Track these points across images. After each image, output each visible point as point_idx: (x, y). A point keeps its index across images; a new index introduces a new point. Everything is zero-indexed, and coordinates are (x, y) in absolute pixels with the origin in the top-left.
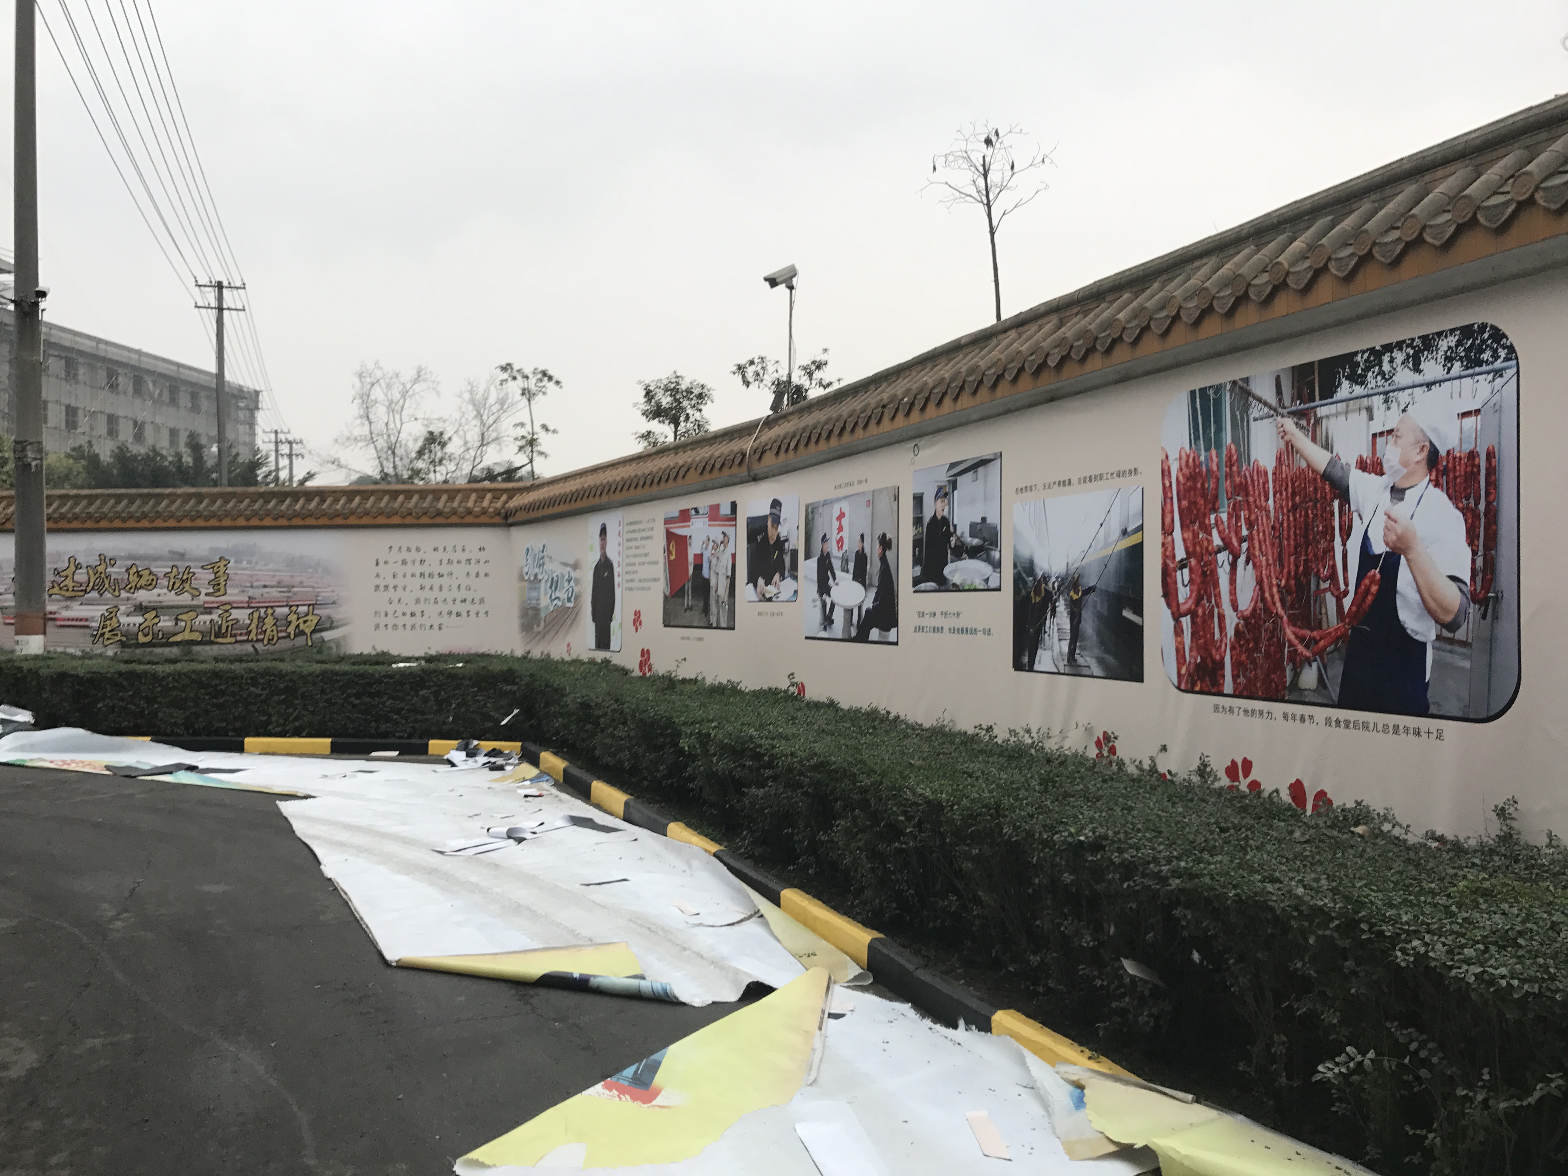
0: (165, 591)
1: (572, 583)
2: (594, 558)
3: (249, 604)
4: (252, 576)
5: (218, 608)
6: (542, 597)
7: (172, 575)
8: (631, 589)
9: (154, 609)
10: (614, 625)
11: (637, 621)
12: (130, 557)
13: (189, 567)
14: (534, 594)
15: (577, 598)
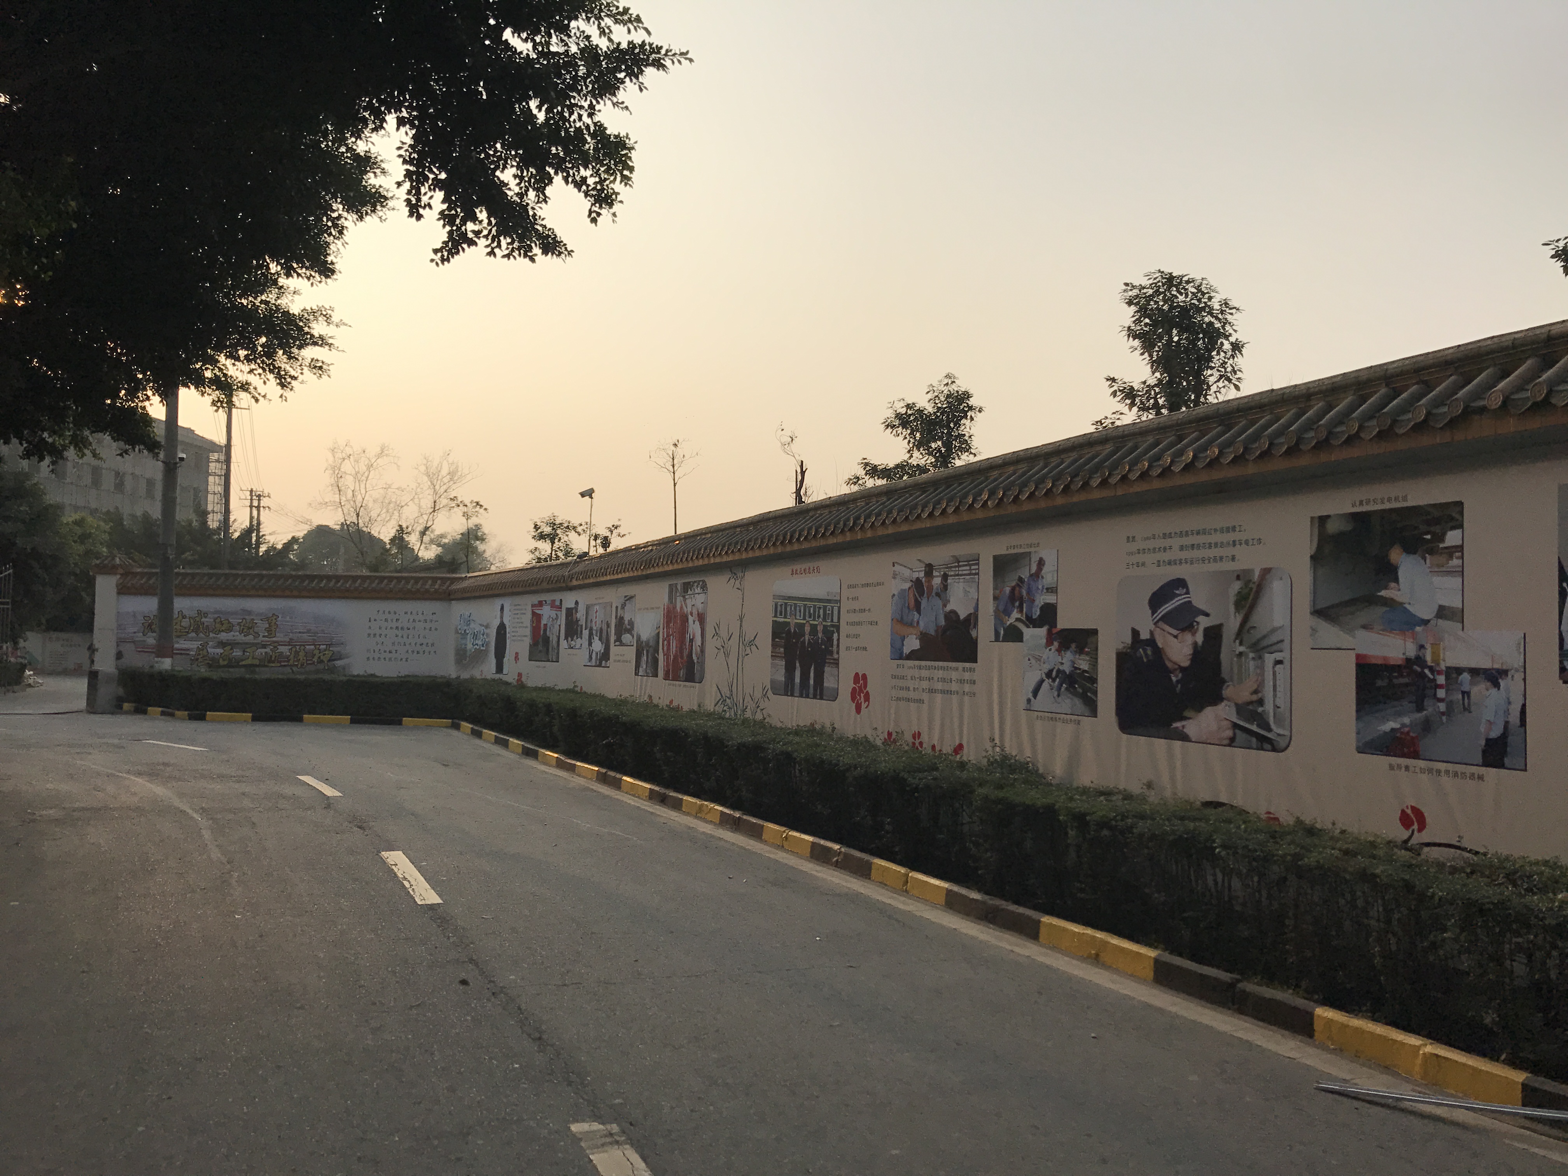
0: (238, 633)
1: (485, 637)
2: (496, 623)
3: (290, 643)
4: (292, 626)
5: (270, 645)
6: (468, 642)
7: (242, 624)
8: (514, 641)
9: (230, 644)
10: (505, 660)
11: (517, 658)
12: (216, 612)
13: (253, 620)
14: (464, 642)
15: (488, 644)
